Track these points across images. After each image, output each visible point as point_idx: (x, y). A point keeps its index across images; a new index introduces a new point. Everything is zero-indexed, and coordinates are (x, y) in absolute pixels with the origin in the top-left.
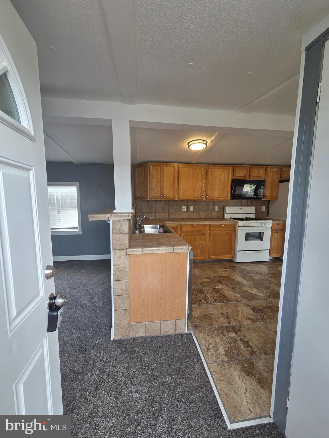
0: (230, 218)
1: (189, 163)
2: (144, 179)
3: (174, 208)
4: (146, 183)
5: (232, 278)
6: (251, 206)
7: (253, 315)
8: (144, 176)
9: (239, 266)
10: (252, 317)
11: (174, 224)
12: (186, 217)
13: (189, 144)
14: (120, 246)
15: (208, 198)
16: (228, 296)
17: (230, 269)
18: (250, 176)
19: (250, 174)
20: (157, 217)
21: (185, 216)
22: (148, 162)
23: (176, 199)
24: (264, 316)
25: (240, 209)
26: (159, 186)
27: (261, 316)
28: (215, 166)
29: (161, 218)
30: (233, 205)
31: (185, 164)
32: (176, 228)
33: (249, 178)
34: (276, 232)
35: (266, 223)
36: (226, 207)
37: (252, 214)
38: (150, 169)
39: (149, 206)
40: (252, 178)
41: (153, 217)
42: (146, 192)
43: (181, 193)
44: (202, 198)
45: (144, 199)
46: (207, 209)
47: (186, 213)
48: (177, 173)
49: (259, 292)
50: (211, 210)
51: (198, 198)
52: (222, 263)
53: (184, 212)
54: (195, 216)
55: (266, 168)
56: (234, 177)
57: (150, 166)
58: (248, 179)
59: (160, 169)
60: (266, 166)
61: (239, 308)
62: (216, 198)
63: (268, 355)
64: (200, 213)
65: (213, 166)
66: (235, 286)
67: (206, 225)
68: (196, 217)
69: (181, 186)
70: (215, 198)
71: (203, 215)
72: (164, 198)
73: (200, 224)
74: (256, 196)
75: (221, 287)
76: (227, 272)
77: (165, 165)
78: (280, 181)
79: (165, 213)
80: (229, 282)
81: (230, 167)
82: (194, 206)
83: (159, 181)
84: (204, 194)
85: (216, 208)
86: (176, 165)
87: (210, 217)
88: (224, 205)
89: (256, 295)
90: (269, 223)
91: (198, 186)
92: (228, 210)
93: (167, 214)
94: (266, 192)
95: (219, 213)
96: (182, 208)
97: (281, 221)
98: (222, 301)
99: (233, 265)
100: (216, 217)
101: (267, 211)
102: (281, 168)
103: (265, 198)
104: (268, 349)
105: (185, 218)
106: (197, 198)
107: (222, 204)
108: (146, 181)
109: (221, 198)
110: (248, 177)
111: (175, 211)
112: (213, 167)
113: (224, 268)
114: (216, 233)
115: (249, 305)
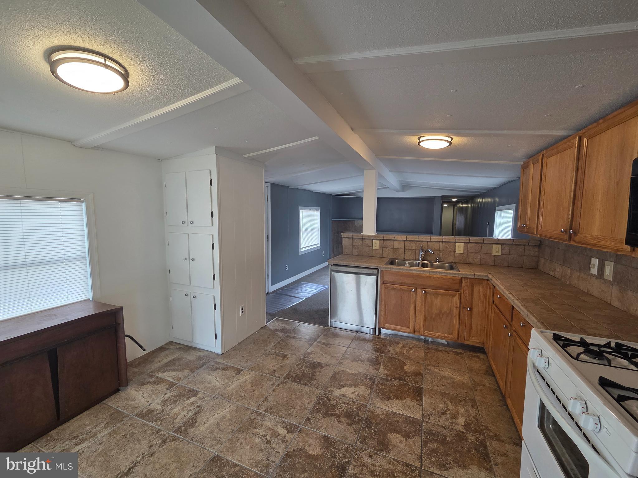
7: (313, 358)
10: (311, 356)
24: (306, 364)
27: (307, 362)
49: (345, 397)
63: (281, 340)
89: (342, 387)
104: (283, 342)
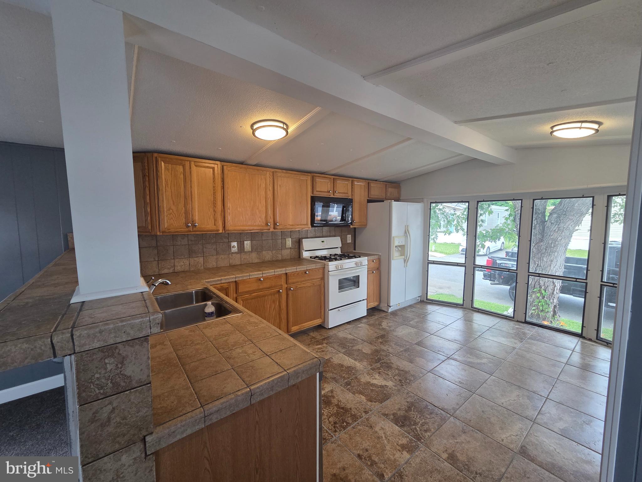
0: (311, 257)
1: (242, 163)
2: (144, 189)
3: (214, 247)
4: (148, 197)
5: (336, 363)
6: (335, 236)
7: (402, 436)
8: (144, 182)
9: (335, 334)
10: (405, 441)
11: (223, 282)
12: (238, 262)
13: (255, 127)
14: (118, 439)
15: (278, 227)
16: (349, 406)
17: (325, 345)
18: (334, 192)
19: (335, 190)
20: (178, 268)
21: (236, 260)
22: (152, 152)
23: (221, 231)
24: (416, 430)
25: (322, 242)
26: (181, 206)
27: (414, 432)
28: (286, 173)
29: (187, 268)
30: (312, 235)
31: (234, 164)
32: (228, 288)
33: (334, 195)
34: (372, 272)
35: (362, 262)
36: (303, 240)
37: (337, 248)
38: (159, 169)
39: (157, 247)
40: (337, 195)
41: (169, 269)
42: (149, 218)
43: (229, 218)
44: (268, 228)
45: (146, 232)
46: (274, 245)
47: (238, 256)
48: (220, 179)
49: (385, 379)
50: (281, 247)
51: (262, 228)
52: (309, 335)
53: (235, 253)
54: (254, 258)
55: (352, 180)
56: (315, 193)
57: (157, 161)
58: (332, 196)
59: (182, 170)
60: (352, 179)
61: (377, 429)
62: (291, 227)
64: (264, 252)
65: (283, 172)
66: (348, 378)
67: (279, 276)
68: (256, 261)
69: (229, 205)
70: (289, 227)
71: (268, 255)
72: (195, 229)
73: (272, 274)
74: (344, 222)
75: (330, 389)
76: (323, 351)
77: (193, 163)
78: (369, 201)
79: (195, 259)
80: (336, 374)
81: (308, 175)
82: (251, 240)
83: (182, 193)
84: (272, 221)
85: (289, 242)
86: (217, 164)
87: (280, 257)
88: (300, 237)
89: (383, 386)
90: (364, 260)
91: (260, 205)
92: (307, 244)
93: (202, 259)
94: (355, 215)
95: (293, 250)
96: (230, 247)
97: (375, 256)
98: (345, 424)
99: (325, 333)
100: (289, 257)
101: (353, 242)
102: (369, 183)
103: (353, 224)
105: (237, 265)
106: (259, 228)
107: (296, 236)
108: (148, 192)
109: (298, 227)
110: (332, 193)
111: (217, 254)
112: (283, 175)
113: (317, 345)
114: (297, 287)
115: (386, 413)
